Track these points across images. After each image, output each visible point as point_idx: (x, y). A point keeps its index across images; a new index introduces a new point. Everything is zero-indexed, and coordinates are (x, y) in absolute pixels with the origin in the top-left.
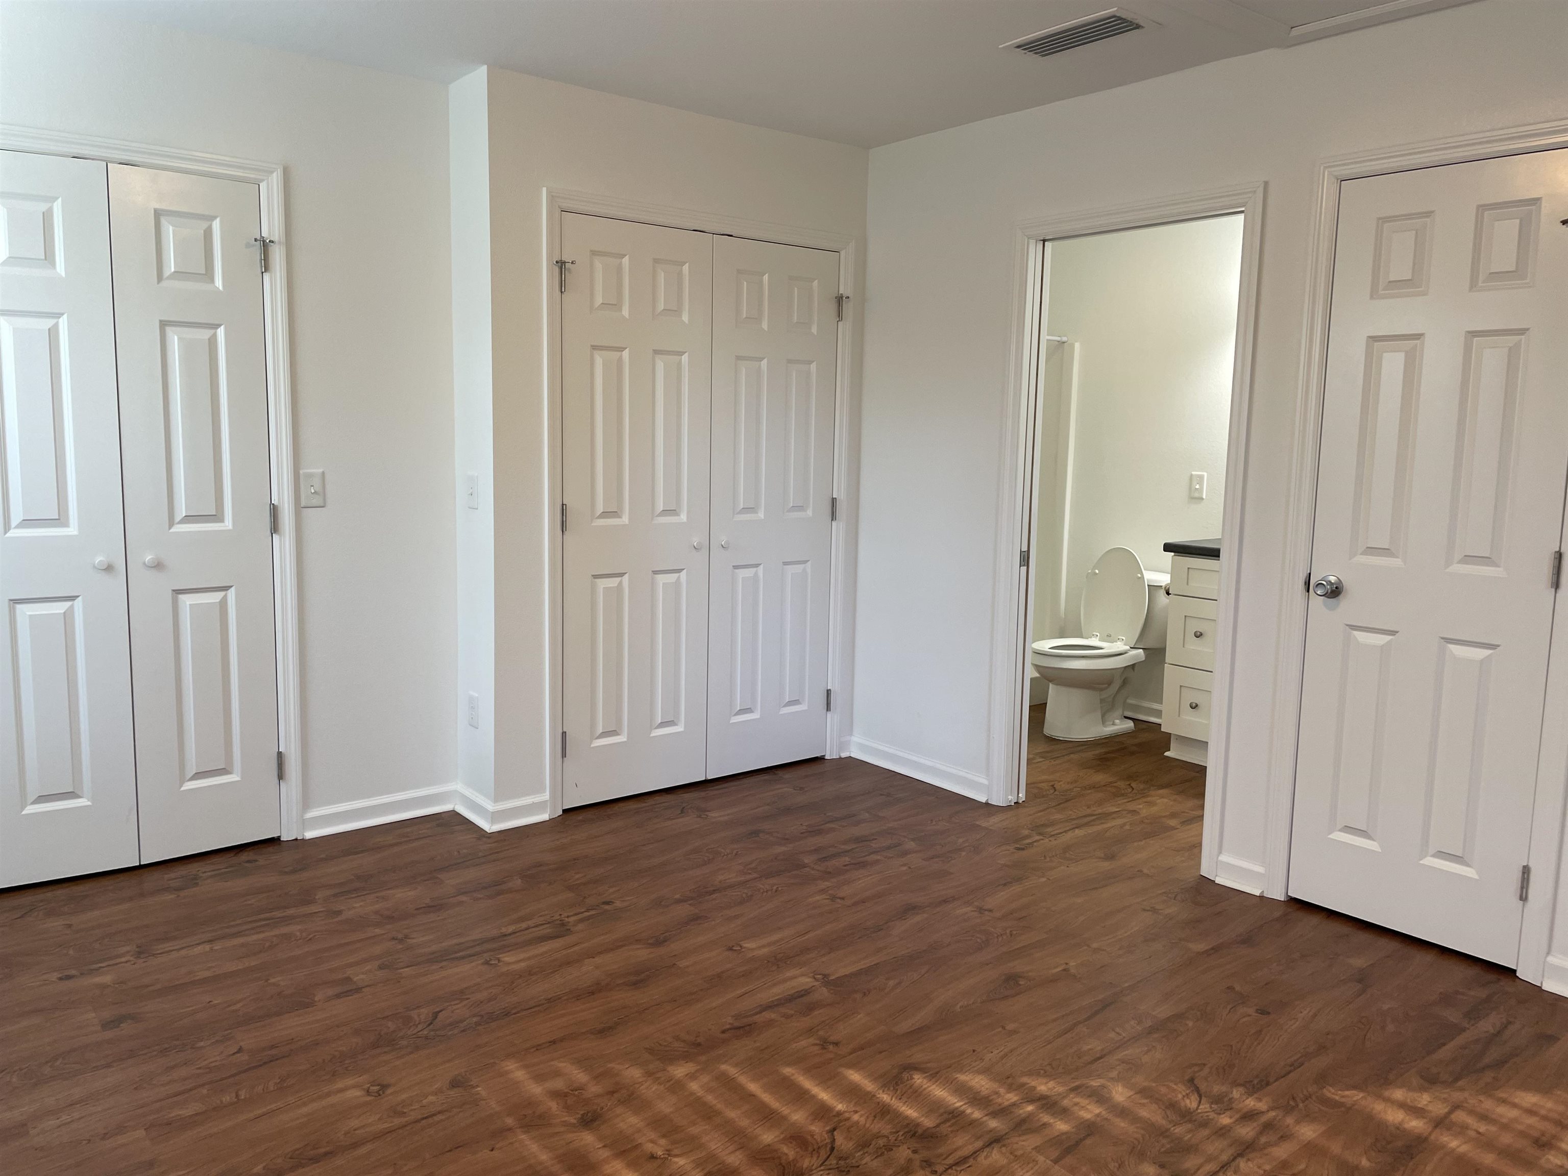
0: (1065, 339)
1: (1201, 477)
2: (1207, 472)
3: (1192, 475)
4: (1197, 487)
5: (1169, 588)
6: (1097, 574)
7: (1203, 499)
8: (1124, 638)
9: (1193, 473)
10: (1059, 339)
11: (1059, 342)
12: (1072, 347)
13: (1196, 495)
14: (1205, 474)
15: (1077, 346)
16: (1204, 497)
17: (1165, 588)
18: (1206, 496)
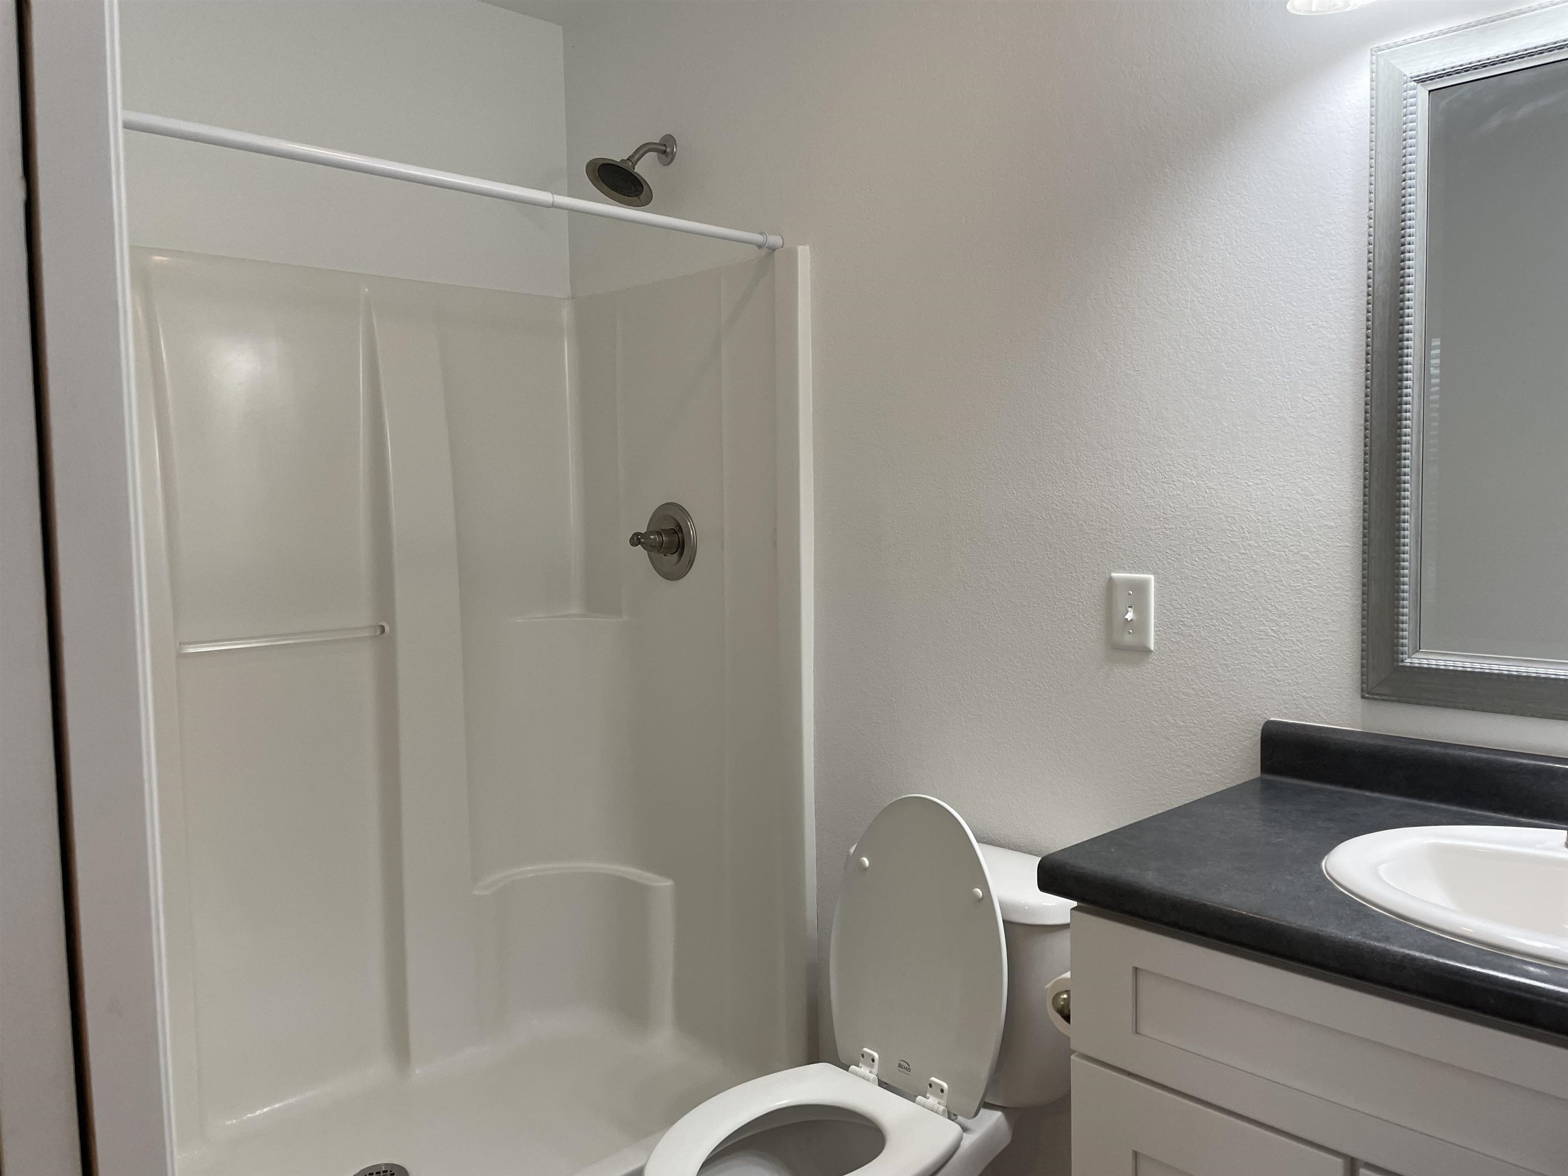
0: (774, 240)
1: (1140, 588)
2: (1154, 573)
3: (1111, 579)
4: (1130, 616)
5: (1067, 1001)
6: (866, 869)
7: (1151, 651)
8: (945, 1086)
9: (1114, 575)
10: (758, 238)
11: (760, 246)
12: (792, 256)
13: (1128, 639)
14: (1152, 577)
15: (804, 254)
16: (1152, 647)
17: (1057, 996)
18: (1156, 643)
